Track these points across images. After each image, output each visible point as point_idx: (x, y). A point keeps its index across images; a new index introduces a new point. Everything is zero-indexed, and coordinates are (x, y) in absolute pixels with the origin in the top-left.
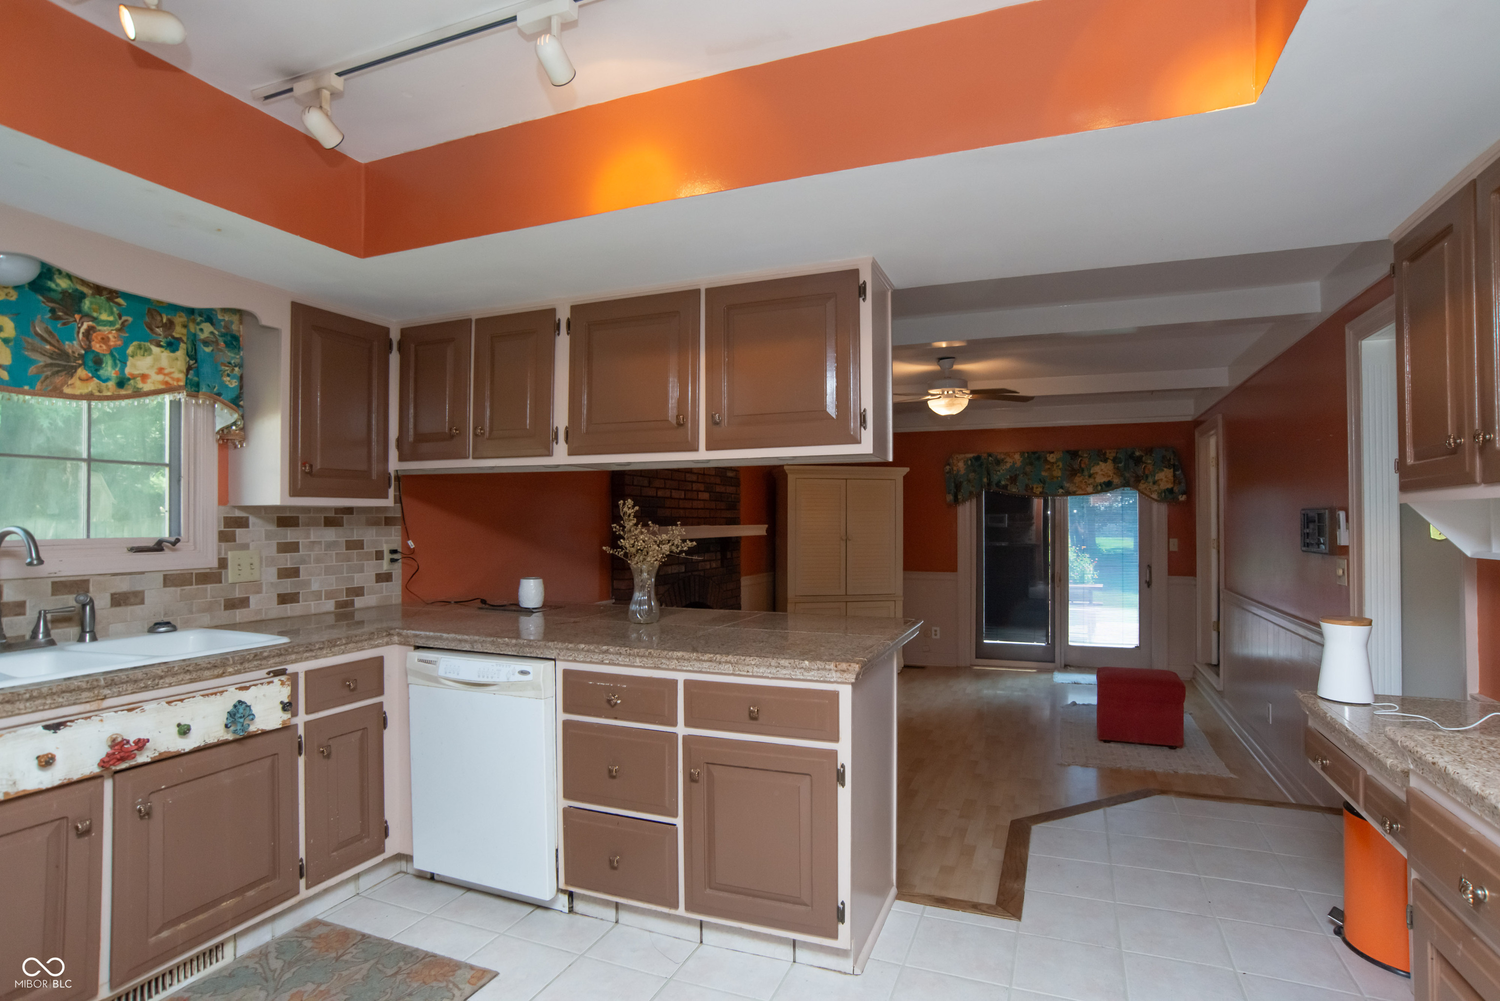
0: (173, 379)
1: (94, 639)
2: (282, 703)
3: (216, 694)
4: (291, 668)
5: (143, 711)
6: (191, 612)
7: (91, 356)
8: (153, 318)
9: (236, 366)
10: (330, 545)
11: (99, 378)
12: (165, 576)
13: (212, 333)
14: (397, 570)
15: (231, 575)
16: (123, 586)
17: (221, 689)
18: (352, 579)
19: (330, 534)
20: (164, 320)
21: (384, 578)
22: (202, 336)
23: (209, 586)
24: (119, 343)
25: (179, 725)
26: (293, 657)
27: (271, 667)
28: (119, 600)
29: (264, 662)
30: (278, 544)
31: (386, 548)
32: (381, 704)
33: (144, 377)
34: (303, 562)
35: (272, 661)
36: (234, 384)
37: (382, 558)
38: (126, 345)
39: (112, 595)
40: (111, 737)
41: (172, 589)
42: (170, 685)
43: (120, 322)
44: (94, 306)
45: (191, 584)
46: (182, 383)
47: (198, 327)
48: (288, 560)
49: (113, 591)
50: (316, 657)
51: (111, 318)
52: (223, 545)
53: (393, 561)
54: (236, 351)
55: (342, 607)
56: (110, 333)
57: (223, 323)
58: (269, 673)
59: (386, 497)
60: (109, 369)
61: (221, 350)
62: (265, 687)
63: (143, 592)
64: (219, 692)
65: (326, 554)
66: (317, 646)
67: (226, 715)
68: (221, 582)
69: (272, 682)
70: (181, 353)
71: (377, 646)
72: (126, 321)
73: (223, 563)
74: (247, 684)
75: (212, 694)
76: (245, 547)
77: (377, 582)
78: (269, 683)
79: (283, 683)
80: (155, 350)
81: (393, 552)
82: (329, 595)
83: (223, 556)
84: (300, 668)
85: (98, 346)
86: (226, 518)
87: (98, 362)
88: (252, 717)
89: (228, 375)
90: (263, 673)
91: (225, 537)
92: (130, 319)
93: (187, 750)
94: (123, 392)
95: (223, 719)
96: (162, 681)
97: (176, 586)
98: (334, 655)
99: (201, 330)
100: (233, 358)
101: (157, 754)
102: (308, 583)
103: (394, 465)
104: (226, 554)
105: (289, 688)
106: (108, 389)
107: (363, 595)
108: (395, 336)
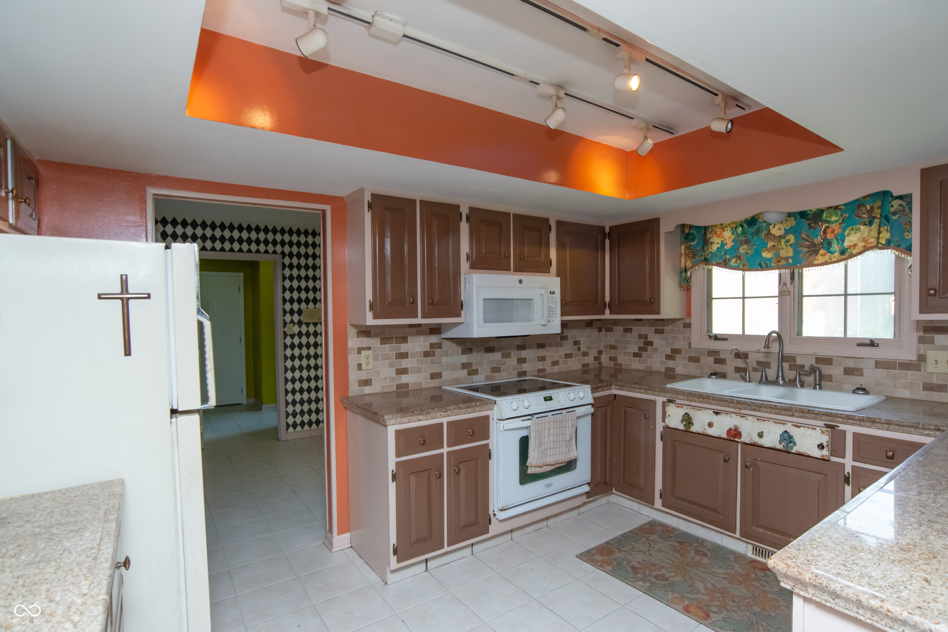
3: (781, 423)
5: (747, 419)
7: (826, 242)
11: (830, 252)
12: (876, 362)
16: (851, 364)
17: (784, 422)
20: (868, 208)
28: (848, 371)
33: (855, 245)
38: (844, 230)
39: (844, 368)
43: (842, 218)
47: (890, 205)
51: (837, 218)
56: (836, 226)
60: (836, 246)
63: (862, 369)
64: (783, 423)
72: (845, 216)
74: (799, 425)
75: (779, 423)
78: (813, 429)
80: (862, 227)
85: (829, 235)
87: (829, 244)
92: (847, 215)
94: (843, 257)
106: (835, 257)
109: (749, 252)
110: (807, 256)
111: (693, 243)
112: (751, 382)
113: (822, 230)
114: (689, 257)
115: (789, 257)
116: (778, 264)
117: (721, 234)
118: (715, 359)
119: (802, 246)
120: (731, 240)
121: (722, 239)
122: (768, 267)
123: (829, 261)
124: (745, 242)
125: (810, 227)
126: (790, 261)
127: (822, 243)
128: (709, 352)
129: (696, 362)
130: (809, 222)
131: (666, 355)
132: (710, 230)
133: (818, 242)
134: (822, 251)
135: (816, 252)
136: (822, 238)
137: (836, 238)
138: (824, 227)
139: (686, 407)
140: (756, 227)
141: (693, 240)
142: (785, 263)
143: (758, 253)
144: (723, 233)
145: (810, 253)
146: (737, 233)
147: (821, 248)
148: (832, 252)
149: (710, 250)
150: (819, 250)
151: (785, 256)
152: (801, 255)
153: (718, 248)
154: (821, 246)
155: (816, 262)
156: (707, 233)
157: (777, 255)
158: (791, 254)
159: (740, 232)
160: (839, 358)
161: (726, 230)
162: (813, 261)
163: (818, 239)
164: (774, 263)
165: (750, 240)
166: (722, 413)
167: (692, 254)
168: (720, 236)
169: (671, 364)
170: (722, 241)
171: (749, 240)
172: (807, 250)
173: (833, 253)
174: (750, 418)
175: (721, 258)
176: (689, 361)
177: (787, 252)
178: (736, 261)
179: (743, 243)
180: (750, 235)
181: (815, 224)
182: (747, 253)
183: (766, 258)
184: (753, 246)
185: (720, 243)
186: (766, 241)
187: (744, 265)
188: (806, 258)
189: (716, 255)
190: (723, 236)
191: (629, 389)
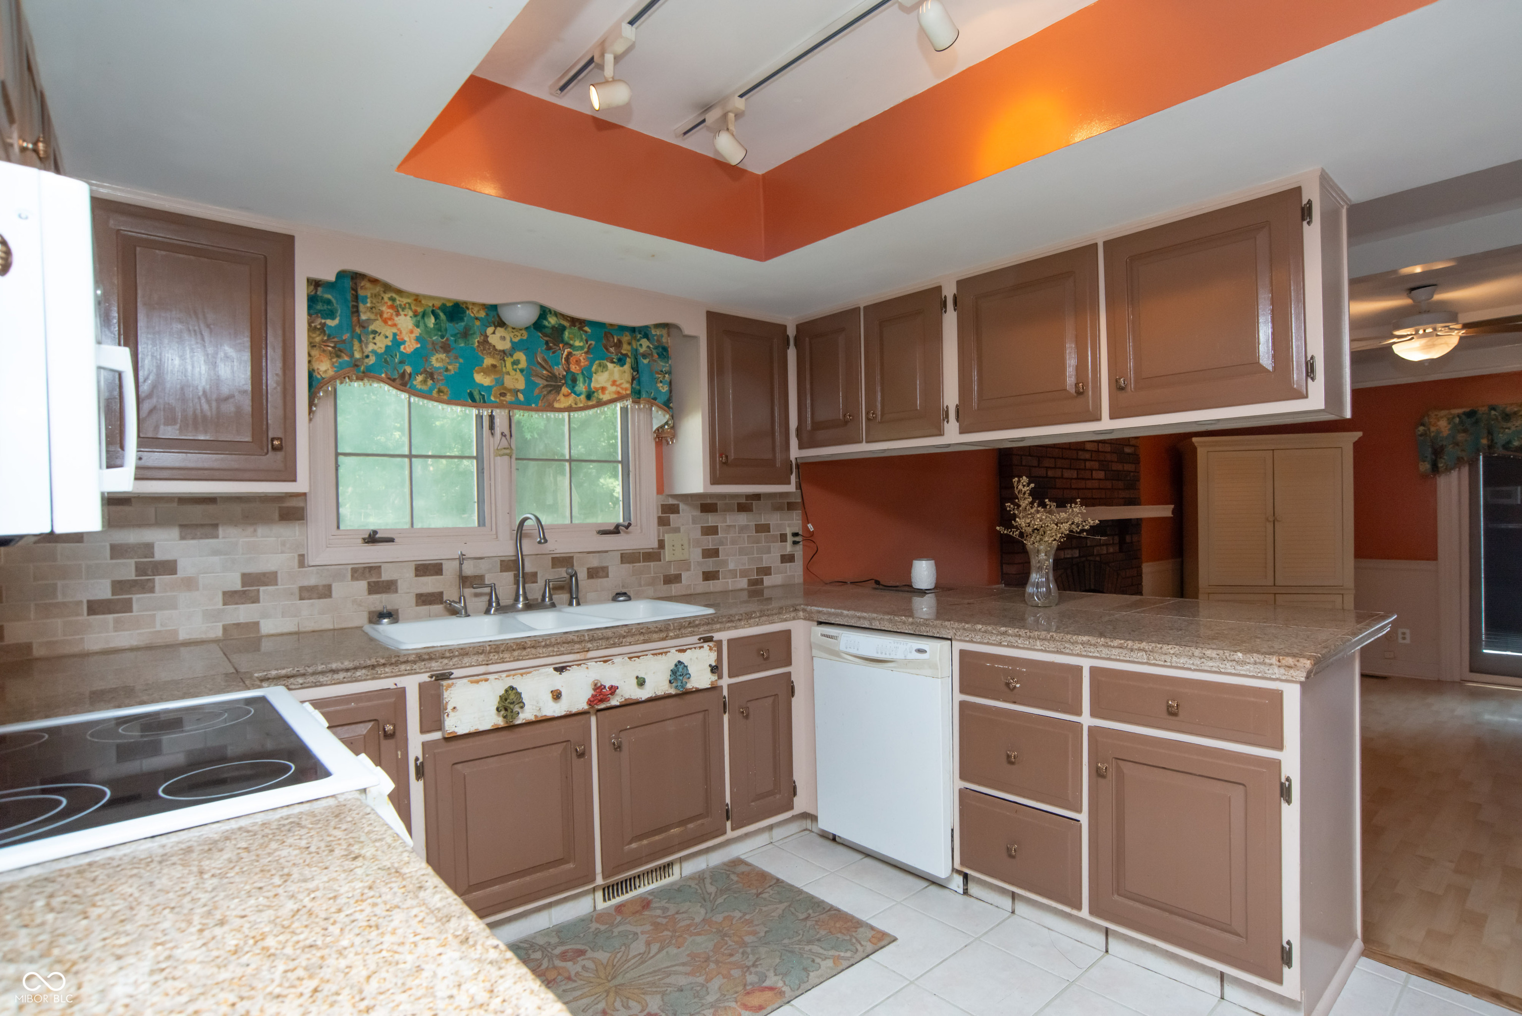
0: (622, 389)
1: (578, 604)
2: (710, 666)
3: (662, 654)
4: (717, 636)
5: (613, 663)
6: (640, 586)
7: (569, 377)
8: (608, 340)
9: (666, 373)
10: (743, 529)
11: (575, 393)
13: (648, 347)
14: (799, 552)
15: (668, 555)
16: (595, 562)
17: (665, 650)
18: (761, 559)
19: (742, 519)
21: (788, 559)
22: (642, 350)
23: (652, 564)
24: (587, 363)
25: (637, 677)
26: (718, 626)
27: (701, 634)
28: (594, 573)
29: (696, 629)
30: (702, 527)
31: (789, 531)
32: (789, 674)
33: (603, 389)
34: (722, 543)
35: (702, 629)
36: (665, 389)
37: (786, 541)
38: (591, 366)
39: (588, 569)
40: (594, 682)
41: (628, 565)
42: (630, 644)
43: (587, 346)
44: (571, 336)
45: (640, 562)
46: (628, 392)
47: (638, 343)
48: (710, 542)
49: (589, 566)
50: (736, 628)
51: (581, 344)
52: (661, 528)
53: (795, 543)
54: (666, 360)
55: (753, 585)
57: (655, 338)
58: (700, 639)
59: (789, 483)
60: (581, 385)
61: (655, 361)
62: (697, 650)
63: (607, 567)
64: (663, 652)
65: (740, 537)
66: (737, 617)
67: (670, 673)
68: (660, 561)
69: (703, 647)
70: (627, 367)
71: (786, 620)
72: (591, 344)
73: (661, 544)
74: (684, 648)
75: (659, 654)
76: (677, 530)
77: (782, 562)
78: (700, 647)
79: (711, 649)
80: (610, 365)
81: (795, 535)
82: (744, 573)
83: (661, 538)
84: (723, 636)
85: (574, 367)
86: (662, 505)
87: (574, 380)
88: (688, 676)
89: (661, 382)
90: (694, 639)
91: (663, 522)
92: (593, 343)
93: (643, 699)
94: (590, 403)
95: (667, 676)
96: (624, 640)
97: (629, 563)
98: (750, 626)
99: (641, 345)
100: (664, 366)
101: (623, 700)
102: (725, 563)
103: (795, 453)
104: (664, 536)
105: (716, 653)
107: (770, 574)
108: (791, 332)
109: (450, 367)
110: (545, 393)
111: (329, 322)
112: (469, 616)
113: (564, 356)
114: (324, 351)
115: (518, 391)
116: (502, 398)
117: (391, 319)
118: (369, 583)
119: (537, 376)
120: (413, 336)
121: (395, 330)
122: (484, 402)
123: (574, 406)
124: (441, 347)
125: (549, 348)
126: (521, 396)
127: (564, 377)
128: (354, 571)
129: (319, 598)
130: (546, 339)
131: (224, 593)
132: (369, 305)
133: (559, 374)
134: (565, 390)
135: (557, 389)
136: (564, 370)
137: (583, 373)
138: (566, 353)
139: (496, 676)
140: (463, 324)
141: (331, 315)
142: (513, 399)
143: (465, 374)
144: (396, 319)
145: (550, 389)
146: (426, 326)
147: (563, 384)
148: (578, 393)
149: (371, 347)
150: (560, 387)
151: (512, 387)
152: (537, 391)
153: (387, 347)
154: (563, 381)
155: (556, 405)
156: (362, 307)
157: (500, 382)
158: (521, 385)
159: (432, 326)
160: (581, 555)
161: (402, 313)
162: (553, 402)
163: (559, 370)
164: (495, 397)
165: (453, 345)
166: (570, 666)
167: (333, 347)
168: (390, 323)
169: (243, 613)
170: (395, 335)
171: (449, 346)
172: (546, 383)
173: (579, 395)
174: (617, 660)
175: (395, 368)
176: (301, 599)
177: (516, 381)
178: (424, 382)
179: (437, 347)
180: (452, 336)
181: (555, 345)
182: (447, 370)
183: (482, 385)
184: (456, 358)
185: (391, 337)
186: (480, 354)
187: (440, 391)
188: (544, 396)
189: (386, 362)
190: (395, 325)
191: (311, 679)
